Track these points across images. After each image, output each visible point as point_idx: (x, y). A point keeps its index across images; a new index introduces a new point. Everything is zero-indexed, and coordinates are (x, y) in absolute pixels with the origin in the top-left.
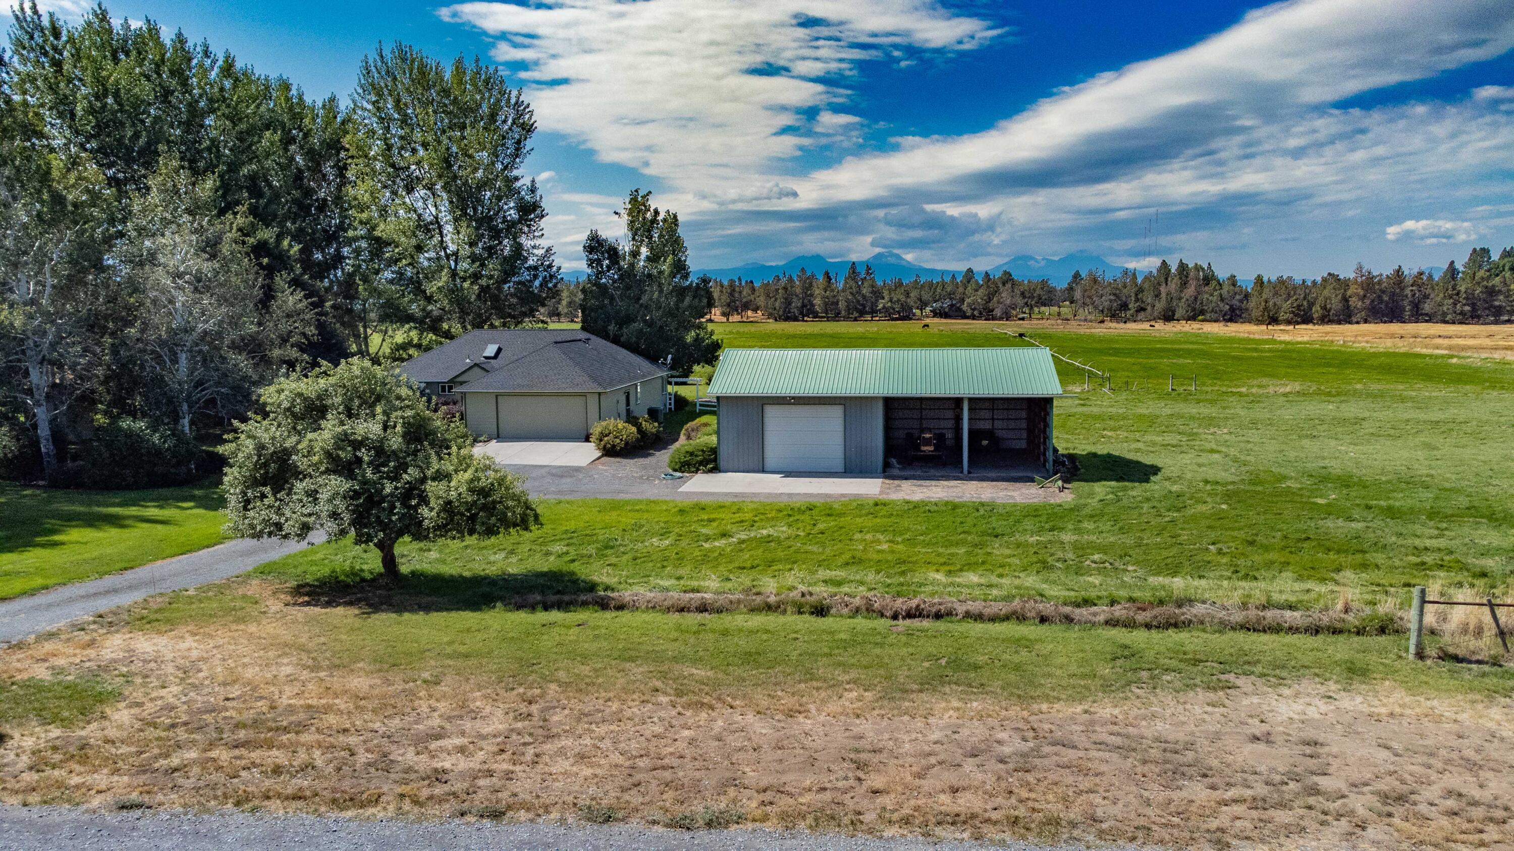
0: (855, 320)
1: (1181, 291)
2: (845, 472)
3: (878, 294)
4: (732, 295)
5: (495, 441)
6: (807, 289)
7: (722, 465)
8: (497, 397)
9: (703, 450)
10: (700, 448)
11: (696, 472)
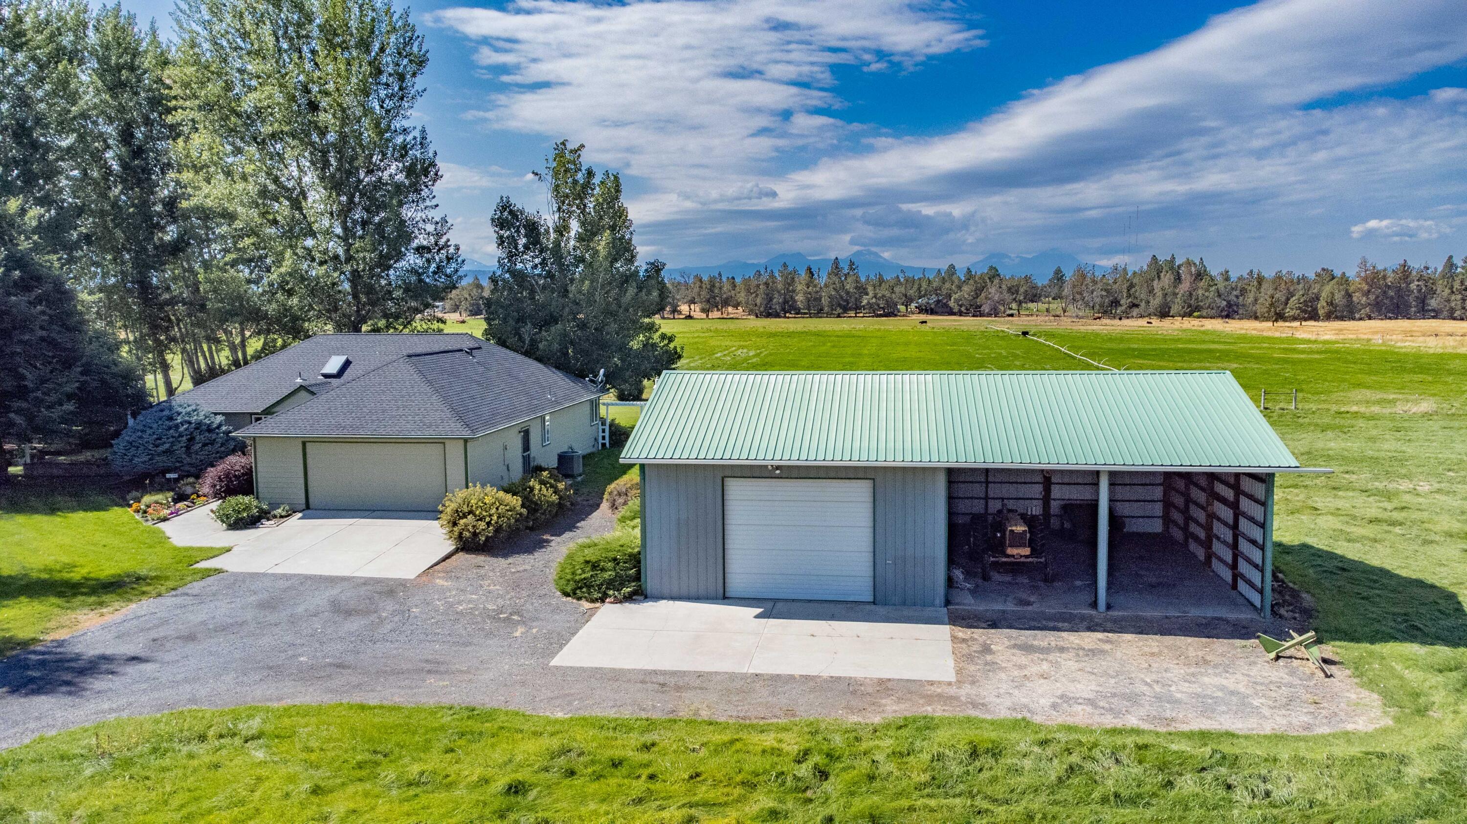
0: (839, 316)
1: (1175, 287)
2: (874, 603)
3: (862, 290)
4: (712, 291)
5: (300, 515)
6: (789, 284)
7: (649, 585)
8: (304, 444)
9: (615, 559)
10: (611, 555)
11: (602, 600)
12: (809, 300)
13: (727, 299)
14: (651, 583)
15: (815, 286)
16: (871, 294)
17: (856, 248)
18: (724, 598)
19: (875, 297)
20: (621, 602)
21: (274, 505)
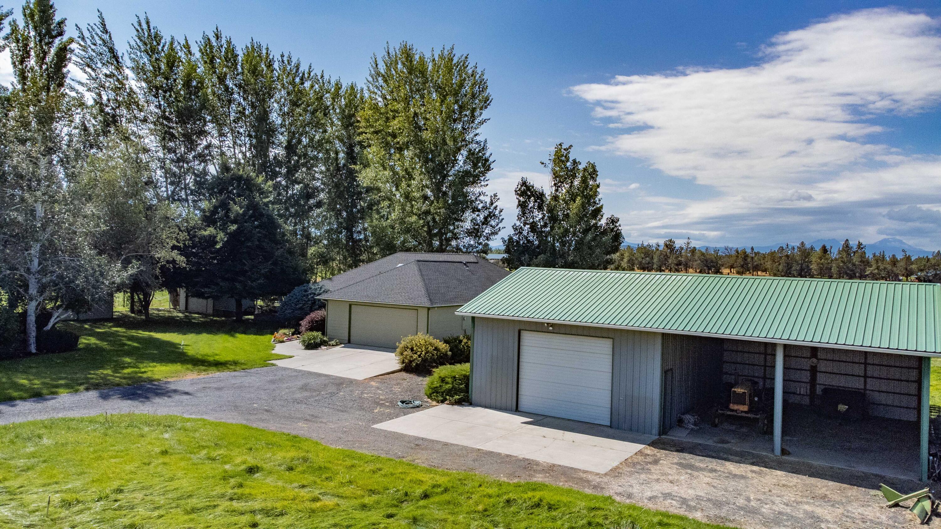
2: (611, 427)
3: (867, 263)
4: (746, 260)
5: (343, 345)
6: (806, 258)
7: (473, 397)
8: (350, 306)
9: (455, 377)
10: (453, 374)
11: (443, 402)
12: (821, 269)
13: (757, 265)
14: (475, 395)
15: (827, 259)
16: (874, 266)
17: (883, 237)
18: (517, 410)
19: (878, 268)
20: (453, 405)
21: (331, 339)
